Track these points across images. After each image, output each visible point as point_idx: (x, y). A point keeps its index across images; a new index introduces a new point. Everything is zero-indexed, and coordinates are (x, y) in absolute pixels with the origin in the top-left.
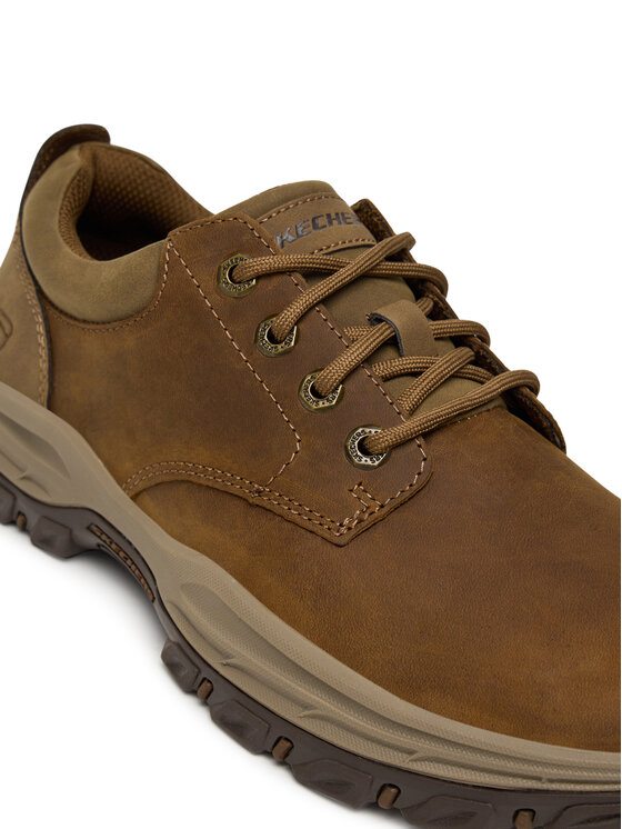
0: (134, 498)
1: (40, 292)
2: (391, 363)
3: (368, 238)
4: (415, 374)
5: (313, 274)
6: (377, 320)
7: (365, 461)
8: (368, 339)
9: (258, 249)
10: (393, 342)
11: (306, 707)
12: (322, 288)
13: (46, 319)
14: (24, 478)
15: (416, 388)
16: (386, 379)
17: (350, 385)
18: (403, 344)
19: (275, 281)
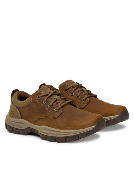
0: (33, 124)
1: (17, 107)
2: (57, 102)
3: (52, 91)
4: (59, 103)
5: (47, 95)
6: (54, 98)
7: (56, 111)
8: (54, 100)
9: (40, 94)
10: (56, 100)
11: (56, 134)
12: (48, 96)
13: (18, 109)
14: (20, 127)
15: (60, 104)
16: (57, 104)
17: (53, 105)
18: (58, 100)
19: (43, 97)
